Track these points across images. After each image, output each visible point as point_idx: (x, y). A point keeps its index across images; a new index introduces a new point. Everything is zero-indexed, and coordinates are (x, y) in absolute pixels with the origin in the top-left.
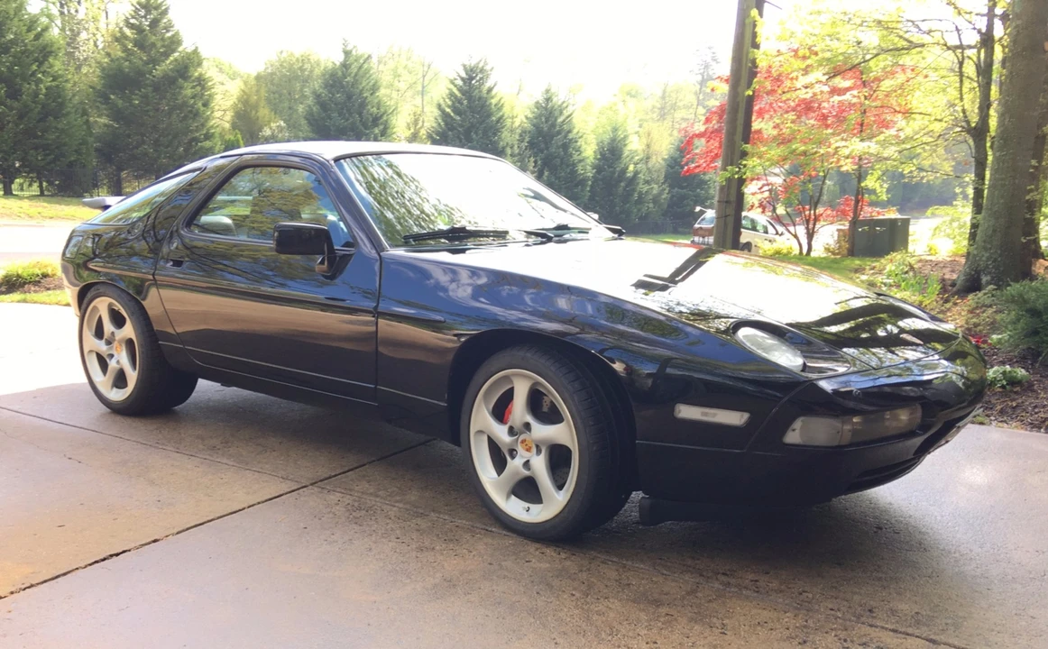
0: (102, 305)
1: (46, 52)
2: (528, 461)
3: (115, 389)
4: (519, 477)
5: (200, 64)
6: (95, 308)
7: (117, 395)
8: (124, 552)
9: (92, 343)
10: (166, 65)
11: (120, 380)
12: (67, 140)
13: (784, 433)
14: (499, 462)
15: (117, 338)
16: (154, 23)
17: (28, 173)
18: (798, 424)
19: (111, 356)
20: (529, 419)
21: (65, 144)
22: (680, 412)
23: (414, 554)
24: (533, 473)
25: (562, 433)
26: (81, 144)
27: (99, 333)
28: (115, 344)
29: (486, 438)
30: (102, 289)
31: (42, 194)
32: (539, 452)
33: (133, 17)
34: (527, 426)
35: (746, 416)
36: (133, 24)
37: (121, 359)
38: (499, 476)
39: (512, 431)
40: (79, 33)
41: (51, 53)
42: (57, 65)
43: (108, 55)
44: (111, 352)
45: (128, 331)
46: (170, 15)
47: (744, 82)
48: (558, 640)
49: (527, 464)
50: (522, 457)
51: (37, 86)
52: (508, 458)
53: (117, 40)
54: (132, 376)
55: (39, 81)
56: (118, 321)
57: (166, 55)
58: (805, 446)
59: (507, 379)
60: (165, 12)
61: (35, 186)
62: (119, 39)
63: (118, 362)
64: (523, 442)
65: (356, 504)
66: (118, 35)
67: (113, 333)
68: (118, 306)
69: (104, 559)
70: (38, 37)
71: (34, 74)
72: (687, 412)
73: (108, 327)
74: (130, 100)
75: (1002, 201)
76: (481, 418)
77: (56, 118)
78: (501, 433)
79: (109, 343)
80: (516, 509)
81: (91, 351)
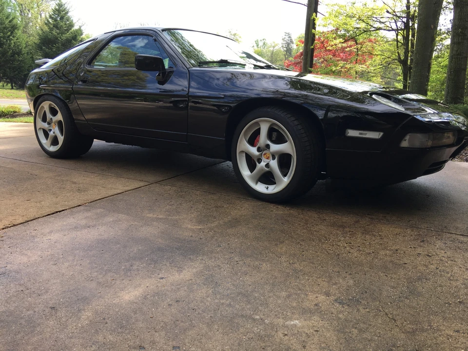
0: (46, 105)
1: (14, 28)
2: (268, 164)
3: (52, 146)
4: (263, 172)
5: (82, 34)
6: (43, 107)
7: (53, 149)
8: (63, 210)
9: (41, 124)
10: (68, 35)
11: (55, 142)
12: (23, 65)
13: (400, 141)
14: (252, 166)
15: (53, 121)
16: (62, 18)
17: (6, 79)
18: (407, 137)
19: (51, 130)
20: (269, 142)
21: (23, 67)
22: (348, 133)
23: (214, 209)
24: (271, 169)
25: (287, 147)
26: (29, 67)
27: (44, 119)
28: (53, 124)
29: (244, 155)
30: (46, 97)
31: (12, 88)
32: (274, 159)
33: (53, 15)
34: (268, 146)
35: (382, 134)
36: (53, 18)
37: (55, 131)
38: (251, 173)
39: (259, 150)
40: (29, 23)
41: (16, 28)
42: (19, 33)
43: (42, 30)
44: (50, 128)
45: (59, 117)
46: (69, 14)
47: (310, 43)
48: (301, 243)
49: (267, 165)
50: (264, 162)
51: (10, 41)
52: (257, 163)
53: (46, 24)
54: (61, 139)
55: (10, 40)
56: (54, 112)
57: (68, 30)
58: (411, 148)
59: (257, 124)
60: (67, 13)
61: (9, 85)
62: (47, 24)
63: (54, 133)
64: (264, 154)
65: (179, 190)
66: (46, 22)
67: (51, 119)
68: (54, 105)
69: (53, 214)
70: (10, 22)
71: (9, 37)
72: (352, 133)
73: (49, 116)
74: (51, 49)
75: (416, 88)
76: (243, 145)
77: (18, 55)
78: (253, 151)
79: (49, 124)
80: (261, 188)
81: (40, 128)
